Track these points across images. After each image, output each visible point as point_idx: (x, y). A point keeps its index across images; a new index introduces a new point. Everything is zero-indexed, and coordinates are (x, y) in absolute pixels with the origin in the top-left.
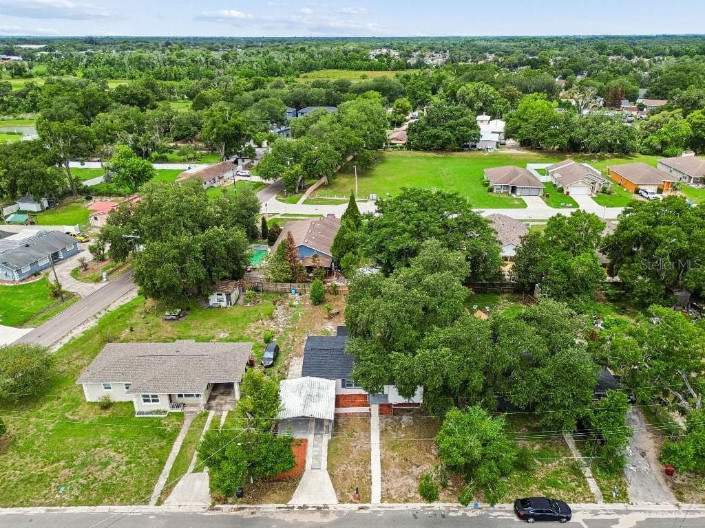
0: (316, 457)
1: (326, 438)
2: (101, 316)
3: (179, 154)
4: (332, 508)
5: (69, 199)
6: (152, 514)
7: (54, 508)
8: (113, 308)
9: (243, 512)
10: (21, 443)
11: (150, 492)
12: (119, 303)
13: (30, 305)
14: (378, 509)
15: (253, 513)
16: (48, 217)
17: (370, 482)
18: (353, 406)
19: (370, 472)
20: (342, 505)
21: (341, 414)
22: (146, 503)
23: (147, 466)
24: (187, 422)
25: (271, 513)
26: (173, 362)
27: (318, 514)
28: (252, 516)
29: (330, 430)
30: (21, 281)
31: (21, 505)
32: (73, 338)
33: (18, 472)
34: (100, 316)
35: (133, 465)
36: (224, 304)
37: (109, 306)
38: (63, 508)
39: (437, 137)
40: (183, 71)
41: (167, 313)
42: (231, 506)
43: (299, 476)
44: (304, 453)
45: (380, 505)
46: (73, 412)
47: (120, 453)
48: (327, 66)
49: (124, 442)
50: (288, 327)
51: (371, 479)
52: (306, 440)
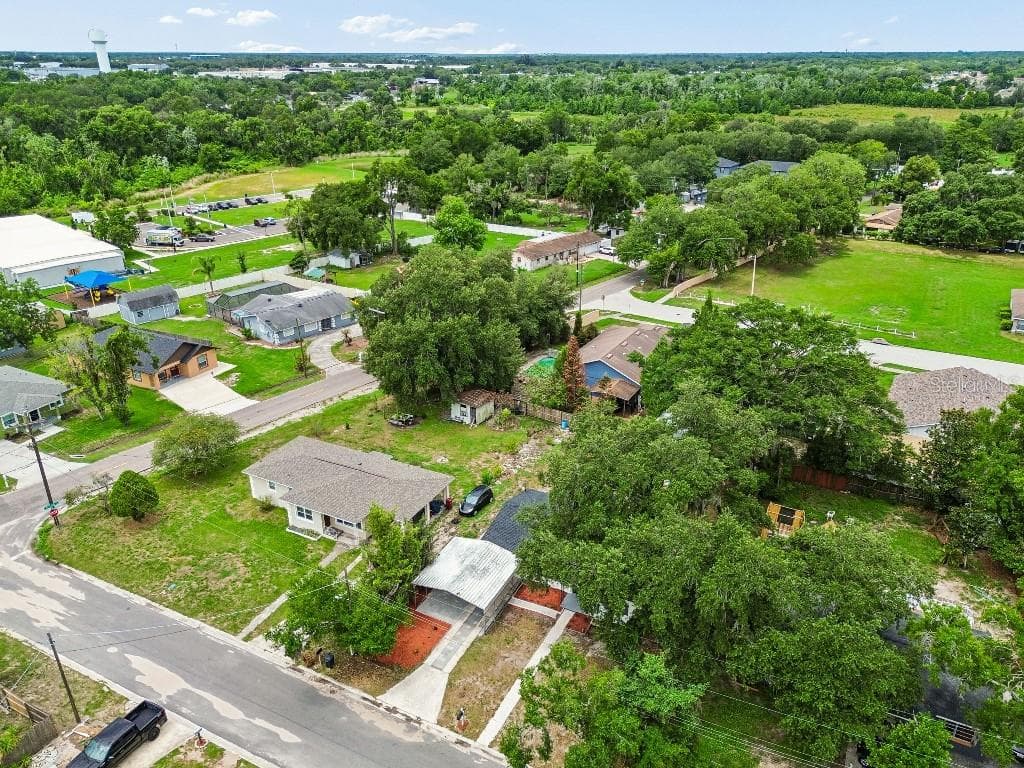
0: (447, 653)
1: (476, 632)
2: (332, 403)
3: (540, 216)
4: (423, 727)
5: (385, 258)
6: (233, 648)
7: (153, 604)
8: (348, 397)
9: (322, 685)
10: (169, 524)
11: (246, 622)
12: (359, 393)
13: (270, 375)
14: (480, 753)
15: (332, 692)
16: (352, 277)
17: (491, 714)
18: (538, 603)
19: (502, 699)
20: (439, 727)
21: (516, 608)
22: (236, 633)
23: (261, 591)
24: (333, 555)
25: (352, 701)
26: (345, 475)
27: (403, 726)
28: (329, 695)
29: (488, 624)
30: (281, 345)
31: (130, 589)
32: (289, 422)
33: (148, 553)
34: (329, 403)
35: (250, 585)
36: (467, 420)
37: (346, 393)
38: (161, 607)
39: (950, 224)
40: (618, 101)
41: (394, 417)
42: (314, 673)
43: (411, 668)
44: (435, 642)
45: (487, 749)
46: (235, 506)
47: (246, 566)
48: (846, 98)
49: (258, 556)
50: (527, 470)
51: (497, 709)
52: (449, 626)
